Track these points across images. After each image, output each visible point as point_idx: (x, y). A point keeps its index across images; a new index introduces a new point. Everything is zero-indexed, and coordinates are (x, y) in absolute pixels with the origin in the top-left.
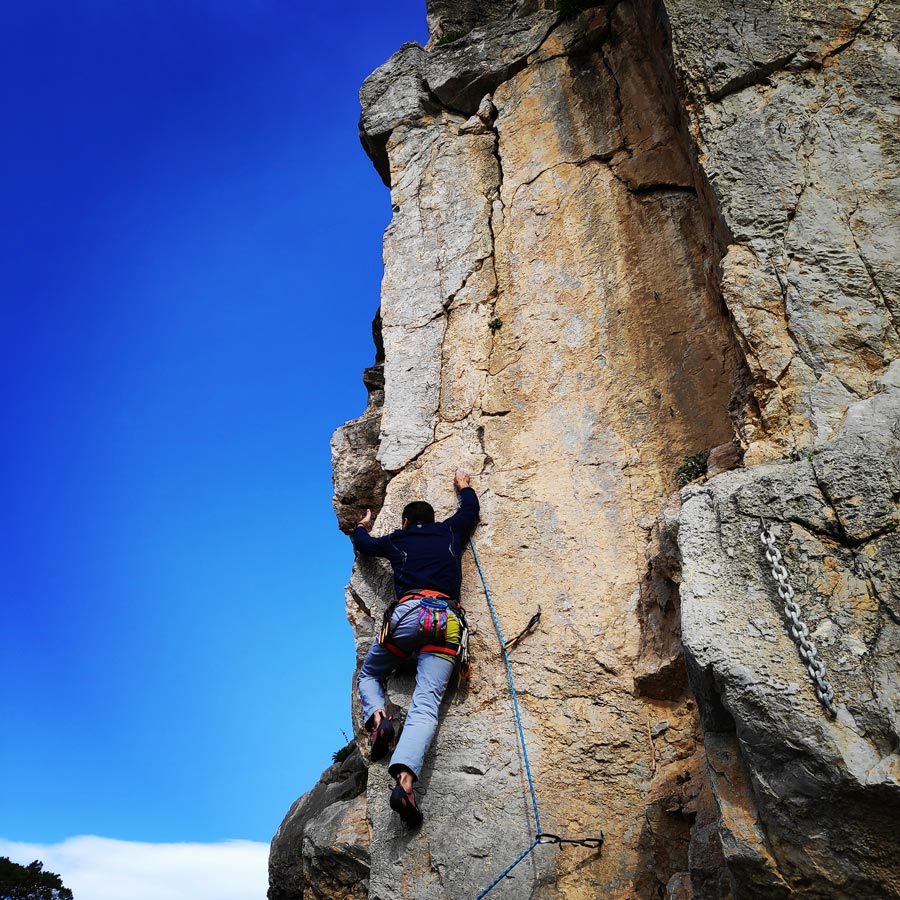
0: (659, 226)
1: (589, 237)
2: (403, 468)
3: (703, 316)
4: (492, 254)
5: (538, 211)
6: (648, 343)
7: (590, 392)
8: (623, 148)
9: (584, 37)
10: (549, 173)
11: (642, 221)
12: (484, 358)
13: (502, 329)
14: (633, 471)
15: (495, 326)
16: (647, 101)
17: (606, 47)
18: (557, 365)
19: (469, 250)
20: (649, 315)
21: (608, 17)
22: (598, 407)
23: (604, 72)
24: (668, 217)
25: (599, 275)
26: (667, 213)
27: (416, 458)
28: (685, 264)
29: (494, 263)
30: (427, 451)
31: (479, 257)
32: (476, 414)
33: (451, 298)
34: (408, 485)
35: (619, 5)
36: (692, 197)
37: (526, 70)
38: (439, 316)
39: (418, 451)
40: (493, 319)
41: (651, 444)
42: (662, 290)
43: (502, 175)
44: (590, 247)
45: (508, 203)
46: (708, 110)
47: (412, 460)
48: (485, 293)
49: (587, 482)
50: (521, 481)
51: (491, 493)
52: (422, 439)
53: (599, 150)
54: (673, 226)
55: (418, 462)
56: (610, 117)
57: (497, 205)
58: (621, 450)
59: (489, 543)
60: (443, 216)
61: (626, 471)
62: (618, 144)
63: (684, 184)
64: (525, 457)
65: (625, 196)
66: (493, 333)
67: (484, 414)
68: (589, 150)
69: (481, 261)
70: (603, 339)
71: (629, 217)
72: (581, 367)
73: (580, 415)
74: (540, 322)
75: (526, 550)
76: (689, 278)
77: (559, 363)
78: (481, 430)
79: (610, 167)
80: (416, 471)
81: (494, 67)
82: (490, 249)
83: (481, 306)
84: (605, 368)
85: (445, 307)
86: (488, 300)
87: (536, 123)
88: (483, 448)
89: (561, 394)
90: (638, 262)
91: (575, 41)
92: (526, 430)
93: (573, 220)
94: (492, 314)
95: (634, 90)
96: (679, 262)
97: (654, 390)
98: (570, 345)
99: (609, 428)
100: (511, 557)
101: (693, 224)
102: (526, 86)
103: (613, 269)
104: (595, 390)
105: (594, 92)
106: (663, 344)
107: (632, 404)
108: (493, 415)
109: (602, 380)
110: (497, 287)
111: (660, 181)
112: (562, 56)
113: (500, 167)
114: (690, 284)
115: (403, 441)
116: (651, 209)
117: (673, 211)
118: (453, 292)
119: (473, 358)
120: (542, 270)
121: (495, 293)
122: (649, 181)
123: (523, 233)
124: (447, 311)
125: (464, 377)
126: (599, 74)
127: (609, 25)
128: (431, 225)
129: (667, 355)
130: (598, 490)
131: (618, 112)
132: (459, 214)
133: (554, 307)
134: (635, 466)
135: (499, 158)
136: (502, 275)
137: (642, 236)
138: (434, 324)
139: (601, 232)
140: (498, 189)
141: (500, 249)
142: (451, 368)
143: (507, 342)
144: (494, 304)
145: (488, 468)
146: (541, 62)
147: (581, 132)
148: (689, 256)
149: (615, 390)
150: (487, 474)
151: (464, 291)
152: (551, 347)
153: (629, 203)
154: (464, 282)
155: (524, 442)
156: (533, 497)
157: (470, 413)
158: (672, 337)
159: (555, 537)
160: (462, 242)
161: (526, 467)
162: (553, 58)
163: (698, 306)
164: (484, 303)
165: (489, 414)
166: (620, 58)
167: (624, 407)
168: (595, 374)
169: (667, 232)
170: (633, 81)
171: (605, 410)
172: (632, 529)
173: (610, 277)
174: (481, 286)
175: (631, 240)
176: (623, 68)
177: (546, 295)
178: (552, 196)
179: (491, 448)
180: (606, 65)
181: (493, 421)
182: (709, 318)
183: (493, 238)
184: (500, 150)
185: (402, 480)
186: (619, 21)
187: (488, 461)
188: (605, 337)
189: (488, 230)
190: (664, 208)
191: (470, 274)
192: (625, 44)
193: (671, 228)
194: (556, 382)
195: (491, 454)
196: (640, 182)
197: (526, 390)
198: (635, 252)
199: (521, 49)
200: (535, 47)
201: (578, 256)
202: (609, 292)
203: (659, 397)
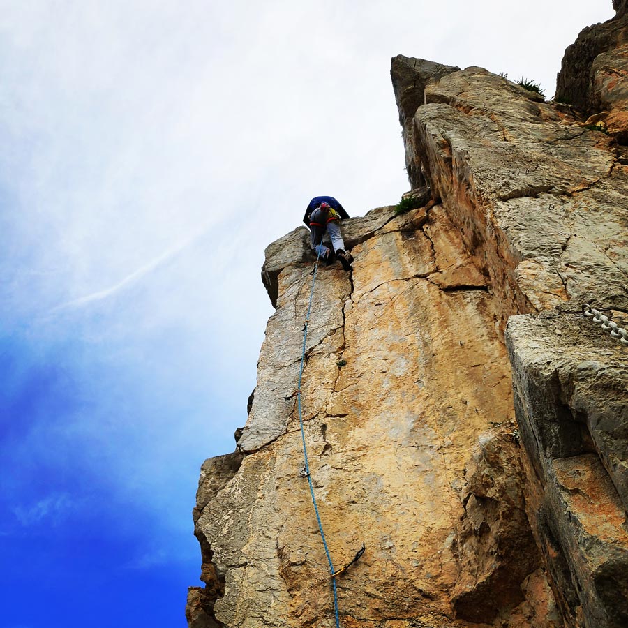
0: (461, 308)
1: (412, 314)
2: (258, 450)
3: (497, 354)
4: (343, 326)
5: (376, 303)
6: (456, 372)
7: (411, 404)
8: (436, 270)
9: (412, 222)
10: (386, 285)
11: (449, 305)
12: (331, 381)
13: (346, 366)
14: (446, 451)
15: (342, 364)
16: (452, 248)
17: (425, 227)
18: (386, 386)
19: (326, 324)
20: (456, 355)
21: (427, 212)
22: (417, 411)
23: (424, 238)
24: (468, 303)
25: (419, 334)
26: (468, 300)
27: (269, 443)
28: (482, 326)
29: (344, 331)
30: (279, 439)
31: (334, 327)
32: (322, 416)
33: (311, 350)
34: (260, 460)
35: (434, 207)
36: (484, 292)
37: (373, 238)
38: (300, 360)
39: (272, 438)
40: (340, 360)
41: (460, 432)
42: (465, 340)
43: (353, 289)
44: (412, 319)
45: (356, 301)
46: (499, 204)
47: (266, 444)
48: (336, 347)
49: (408, 458)
50: (354, 459)
51: (329, 466)
52: (277, 431)
53: (421, 272)
54: (472, 307)
55: (271, 446)
56: (427, 257)
57: (348, 302)
58: (436, 439)
59: (324, 499)
60: (311, 309)
61: (440, 451)
62: (432, 269)
63: (479, 285)
64: (357, 444)
65: (438, 292)
66: (340, 368)
67: (328, 416)
68: (413, 273)
69: (335, 330)
70: (422, 371)
71: (441, 303)
72: (404, 388)
73: (403, 417)
74: (374, 362)
75: (355, 505)
76: (485, 334)
77: (388, 385)
78: (324, 426)
79: (427, 280)
80: (268, 452)
81: (353, 238)
82: (341, 323)
83: (332, 355)
84: (423, 388)
85: (306, 355)
86: (337, 351)
87: (378, 263)
88: (324, 438)
89: (389, 404)
90: (447, 327)
91: (406, 224)
92: (360, 427)
93: (401, 306)
94: (340, 359)
95: (443, 245)
96: (477, 326)
97: (461, 400)
98: (396, 374)
99: (426, 425)
100: (341, 509)
101: (486, 306)
102: (373, 245)
103: (429, 331)
104: (414, 401)
105: (417, 247)
106: (467, 372)
107: (444, 410)
108: (335, 417)
109: (420, 395)
110: (344, 344)
111: (462, 284)
112: (397, 231)
113: (352, 285)
114: (486, 337)
115: (261, 432)
116: (457, 298)
117: (471, 299)
118: (312, 346)
119: (323, 382)
120: (377, 333)
121: (343, 348)
122: (455, 284)
123: (366, 315)
124: (307, 357)
125: (315, 393)
126: (420, 239)
127: (428, 216)
128: (302, 314)
129: (471, 378)
130: (417, 463)
131: (433, 255)
132: (322, 307)
133: (386, 353)
134: (448, 447)
135: (352, 281)
136: (349, 337)
137: (450, 312)
138: (296, 364)
139: (420, 311)
140: (350, 295)
141: (348, 322)
142: (306, 387)
143: (349, 373)
144: (342, 354)
145: (327, 452)
146: (384, 234)
147: (408, 266)
148: (484, 322)
149: (431, 401)
150: (326, 455)
151: (321, 346)
152: (382, 375)
153: (441, 295)
154: (321, 341)
155: (359, 435)
156: (364, 470)
157: (317, 415)
158: (474, 368)
159: (380, 496)
160: (322, 321)
161: (359, 450)
162: (391, 232)
163: (493, 350)
164: (334, 353)
165: (331, 416)
166: (434, 231)
167: (438, 411)
168: (415, 392)
169: (468, 311)
170: (443, 241)
171: (423, 413)
172: (447, 489)
173: (427, 336)
174: (334, 343)
175: (441, 315)
176: (436, 235)
177: (379, 347)
178: (386, 295)
179: (331, 438)
180: (425, 235)
181: (333, 420)
182: (502, 356)
183: (344, 318)
184: (353, 276)
185: (256, 457)
186: (433, 214)
187: (328, 447)
188: (423, 369)
189: (341, 313)
190: (465, 298)
191: (326, 337)
192: (438, 224)
193: (471, 309)
194: (386, 396)
195: (331, 443)
196: (448, 284)
197: (361, 401)
198: (445, 321)
199: (371, 228)
200: (380, 226)
201: (403, 323)
202: (426, 344)
203: (466, 403)
